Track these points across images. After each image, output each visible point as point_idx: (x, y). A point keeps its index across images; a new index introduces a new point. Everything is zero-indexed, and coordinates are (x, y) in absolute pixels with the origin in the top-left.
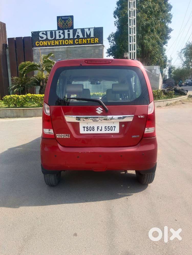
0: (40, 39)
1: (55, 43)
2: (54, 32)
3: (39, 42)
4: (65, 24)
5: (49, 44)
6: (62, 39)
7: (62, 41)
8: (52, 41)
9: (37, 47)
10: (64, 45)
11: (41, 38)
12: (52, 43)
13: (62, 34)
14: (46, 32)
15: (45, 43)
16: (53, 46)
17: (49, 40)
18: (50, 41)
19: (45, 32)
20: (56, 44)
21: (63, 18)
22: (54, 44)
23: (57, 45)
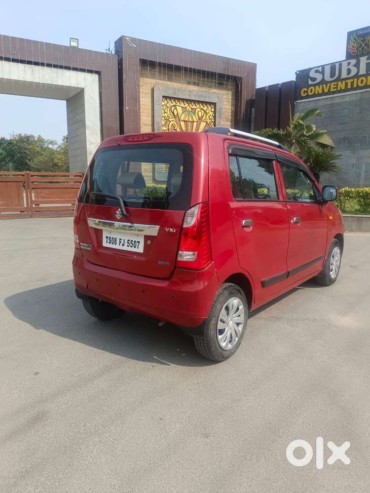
0: (310, 82)
1: (337, 86)
2: (337, 65)
3: (308, 89)
4: (363, 45)
5: (326, 90)
6: (353, 76)
7: (352, 80)
8: (332, 84)
9: (302, 98)
10: (355, 89)
11: (313, 81)
12: (332, 86)
13: (354, 66)
14: (323, 67)
15: (319, 90)
16: (334, 93)
17: (327, 83)
18: (329, 85)
19: (320, 69)
20: (339, 89)
21: (361, 33)
22: (335, 90)
23: (341, 91)
